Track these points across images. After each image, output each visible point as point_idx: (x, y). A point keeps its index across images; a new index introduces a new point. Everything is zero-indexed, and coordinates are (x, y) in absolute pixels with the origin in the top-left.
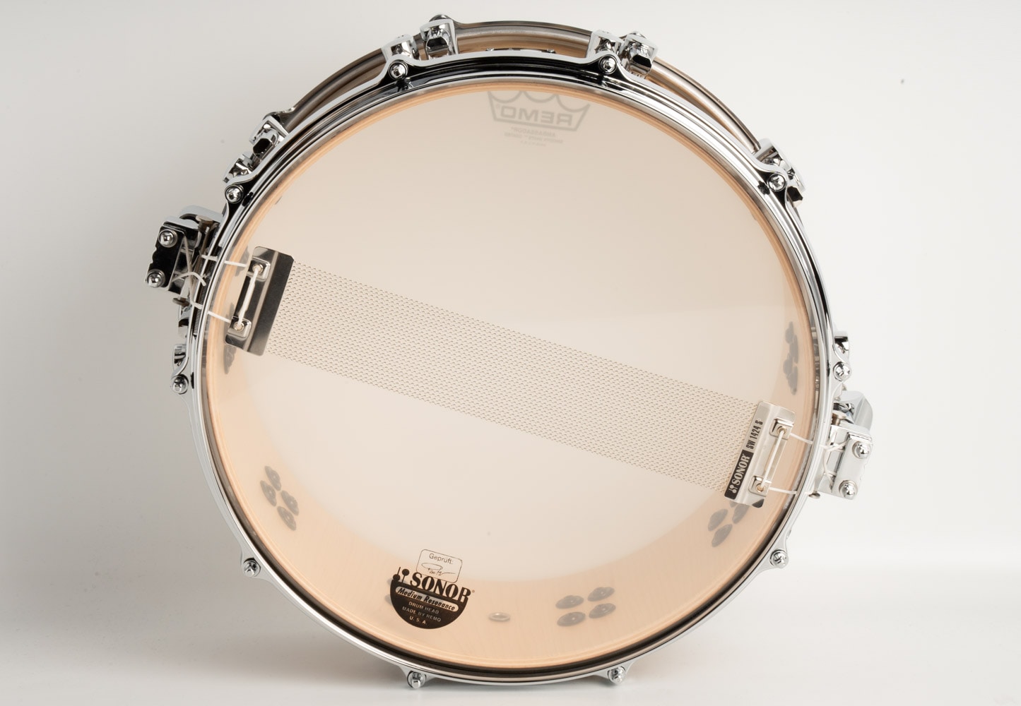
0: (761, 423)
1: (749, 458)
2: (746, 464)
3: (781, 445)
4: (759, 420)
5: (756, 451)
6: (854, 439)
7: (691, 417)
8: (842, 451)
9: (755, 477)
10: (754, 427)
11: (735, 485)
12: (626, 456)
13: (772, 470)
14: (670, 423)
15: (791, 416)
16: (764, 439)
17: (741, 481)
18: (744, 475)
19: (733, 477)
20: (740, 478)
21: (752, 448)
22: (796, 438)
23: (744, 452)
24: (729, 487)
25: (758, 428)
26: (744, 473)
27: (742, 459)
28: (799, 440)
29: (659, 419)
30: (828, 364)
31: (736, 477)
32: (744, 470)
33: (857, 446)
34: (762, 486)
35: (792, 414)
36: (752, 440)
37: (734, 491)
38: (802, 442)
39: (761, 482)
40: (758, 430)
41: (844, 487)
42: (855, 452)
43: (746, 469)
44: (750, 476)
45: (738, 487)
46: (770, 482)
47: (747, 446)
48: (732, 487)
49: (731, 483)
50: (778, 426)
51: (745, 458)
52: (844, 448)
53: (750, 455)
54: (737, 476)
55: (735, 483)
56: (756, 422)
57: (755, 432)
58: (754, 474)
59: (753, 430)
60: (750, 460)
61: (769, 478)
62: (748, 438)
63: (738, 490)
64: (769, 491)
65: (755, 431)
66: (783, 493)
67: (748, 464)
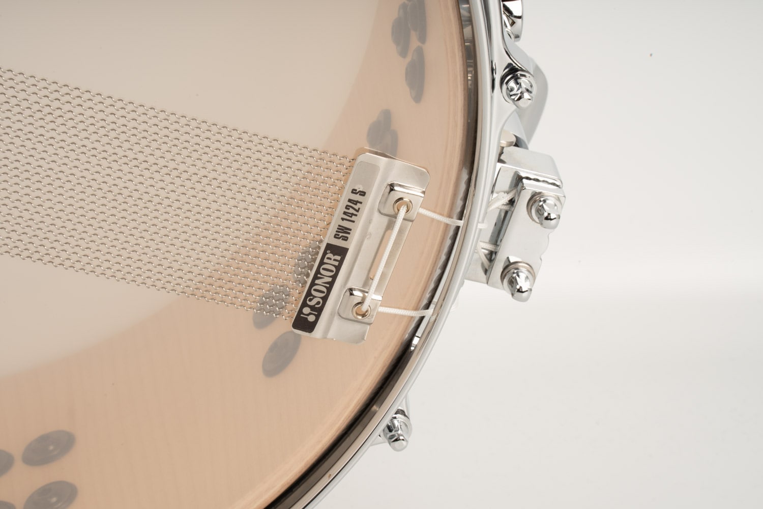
0: (363, 194)
1: (338, 258)
2: (334, 269)
3: (401, 232)
4: (360, 188)
5: (351, 245)
6: (530, 187)
7: (224, 185)
8: (506, 208)
9: (351, 290)
10: (350, 201)
11: (312, 308)
12: (85, 260)
13: (383, 275)
14: (183, 199)
15: (421, 177)
16: (369, 221)
17: (325, 299)
18: (329, 290)
19: (309, 294)
20: (322, 295)
21: (346, 239)
22: (428, 217)
23: (330, 248)
24: (300, 312)
25: (356, 202)
26: (331, 285)
27: (326, 260)
28: (433, 220)
29: (161, 192)
30: (493, 70)
31: (313, 293)
32: (330, 280)
33: (535, 200)
34: (365, 307)
35: (422, 173)
36: (346, 224)
37: (311, 318)
38: (439, 222)
39: (364, 299)
40: (356, 207)
41: (509, 273)
42: (533, 211)
43: (334, 277)
44: (340, 290)
45: (318, 311)
46: (379, 298)
47: (336, 236)
48: (306, 310)
49: (304, 304)
50: (395, 196)
51: (332, 259)
52: (512, 202)
53: (342, 252)
54: (316, 290)
55: (312, 303)
56: (354, 191)
57: (351, 211)
58: (349, 285)
59: (347, 207)
60: (341, 262)
61: (377, 290)
62: (336, 222)
63: (318, 317)
64: (378, 313)
65: (352, 209)
66: (403, 316)
67: (338, 268)
